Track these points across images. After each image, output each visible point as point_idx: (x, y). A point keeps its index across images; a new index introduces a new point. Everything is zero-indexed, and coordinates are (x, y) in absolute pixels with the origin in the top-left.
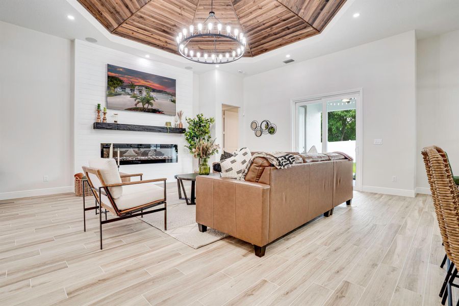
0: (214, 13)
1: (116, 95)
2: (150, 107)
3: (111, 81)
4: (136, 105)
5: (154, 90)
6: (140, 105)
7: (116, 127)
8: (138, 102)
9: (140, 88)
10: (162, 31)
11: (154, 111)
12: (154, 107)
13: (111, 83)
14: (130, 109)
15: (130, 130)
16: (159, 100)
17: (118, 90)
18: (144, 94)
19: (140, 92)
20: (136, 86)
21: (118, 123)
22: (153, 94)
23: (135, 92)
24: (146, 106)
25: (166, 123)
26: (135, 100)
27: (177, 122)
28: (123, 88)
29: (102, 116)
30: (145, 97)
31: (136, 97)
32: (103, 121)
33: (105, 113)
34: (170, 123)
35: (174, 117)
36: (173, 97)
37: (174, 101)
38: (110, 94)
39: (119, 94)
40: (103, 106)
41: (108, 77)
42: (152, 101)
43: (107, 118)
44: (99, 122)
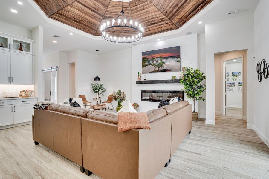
0: (123, 12)
1: (146, 66)
2: (162, 68)
3: (143, 60)
4: (155, 69)
5: (164, 58)
6: (157, 69)
7: (146, 82)
8: (156, 67)
9: (157, 59)
10: (150, 25)
11: (165, 70)
12: (165, 69)
13: (143, 61)
14: (152, 72)
15: (150, 83)
16: (170, 63)
17: (146, 63)
18: (159, 61)
19: (157, 61)
20: (154, 59)
21: (146, 80)
22: (164, 60)
23: (154, 62)
24: (160, 68)
25: (172, 77)
26: (154, 66)
27: (180, 75)
28: (148, 62)
29: (140, 78)
30: (159, 64)
31: (154, 65)
32: (140, 80)
33: (140, 76)
34: (175, 77)
35: (179, 72)
36: (179, 59)
37: (179, 61)
38: (143, 66)
39: (147, 65)
40: (140, 72)
41: (142, 58)
42: (164, 65)
43: (142, 78)
44: (138, 80)
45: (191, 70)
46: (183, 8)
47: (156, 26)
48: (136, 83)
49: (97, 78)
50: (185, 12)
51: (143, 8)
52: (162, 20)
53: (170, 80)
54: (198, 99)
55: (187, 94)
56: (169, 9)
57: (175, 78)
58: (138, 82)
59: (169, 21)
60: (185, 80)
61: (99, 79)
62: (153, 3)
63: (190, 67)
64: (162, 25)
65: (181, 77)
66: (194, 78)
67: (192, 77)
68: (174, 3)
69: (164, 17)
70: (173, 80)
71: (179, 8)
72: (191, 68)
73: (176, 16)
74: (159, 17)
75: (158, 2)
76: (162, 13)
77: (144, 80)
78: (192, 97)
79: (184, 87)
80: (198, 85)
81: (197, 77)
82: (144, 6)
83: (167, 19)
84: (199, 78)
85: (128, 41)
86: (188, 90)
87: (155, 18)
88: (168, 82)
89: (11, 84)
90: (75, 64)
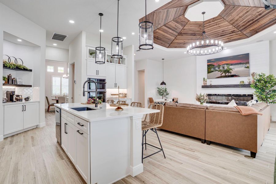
1: (211, 72)
2: (229, 74)
4: (221, 75)
5: (232, 65)
6: (224, 74)
7: (211, 87)
8: (222, 73)
9: (223, 66)
11: (232, 76)
12: (232, 74)
13: (209, 68)
14: (218, 78)
15: (216, 87)
16: (236, 69)
17: (212, 70)
18: (226, 68)
21: (212, 85)
22: (231, 67)
23: (221, 69)
24: (227, 74)
25: (241, 82)
26: (221, 73)
27: (249, 80)
28: (214, 68)
29: (205, 83)
30: (226, 70)
31: (221, 71)
32: (206, 85)
33: (206, 81)
34: (244, 81)
35: (248, 77)
36: (247, 65)
37: (248, 67)
38: (209, 72)
39: (213, 72)
40: (206, 78)
41: (208, 65)
42: (231, 71)
43: (207, 83)
44: (204, 85)
45: (263, 75)
46: (258, 21)
47: (226, 37)
48: (202, 88)
49: (163, 83)
50: (260, 25)
51: (216, 24)
52: (233, 32)
53: (239, 85)
54: (272, 103)
55: (259, 98)
56: (243, 23)
57: (243, 83)
58: (203, 87)
59: (240, 32)
60: (256, 84)
61: (165, 84)
62: (227, 20)
63: (262, 73)
64: (231, 36)
65: (250, 82)
66: (268, 82)
67: (266, 82)
68: (249, 19)
69: (236, 29)
70: (241, 85)
71: (253, 22)
72: (264, 74)
73: (248, 28)
74: (230, 30)
75: (232, 19)
76: (234, 26)
77: (210, 85)
78: (264, 100)
79: (255, 91)
80: (271, 89)
81: (271, 82)
82: (218, 22)
83: (238, 30)
84: (273, 83)
85: (205, 54)
86: (259, 93)
87: (226, 31)
88: (236, 86)
89: (116, 88)
90: (144, 72)
